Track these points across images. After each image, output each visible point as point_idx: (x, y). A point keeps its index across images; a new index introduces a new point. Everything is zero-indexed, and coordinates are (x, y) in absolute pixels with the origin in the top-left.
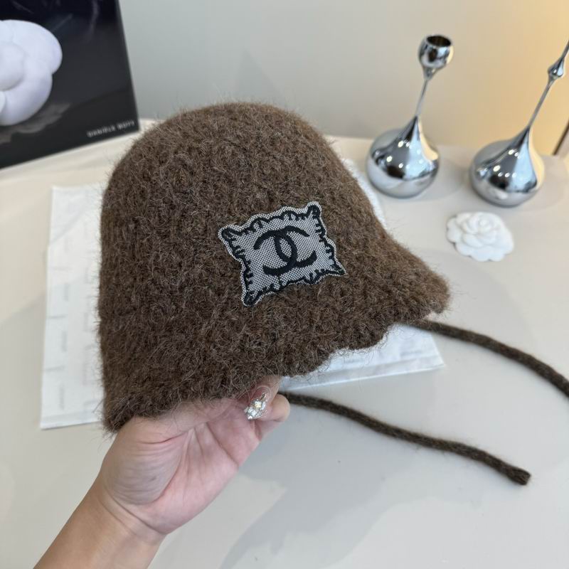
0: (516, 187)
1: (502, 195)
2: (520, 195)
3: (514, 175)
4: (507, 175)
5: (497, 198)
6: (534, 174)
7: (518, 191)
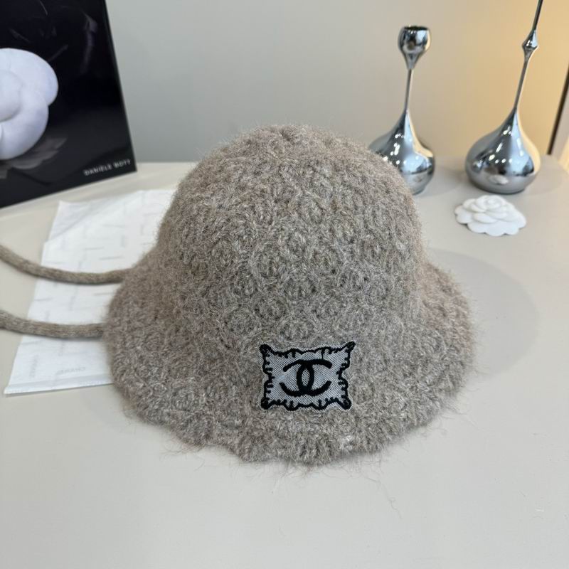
0: (514, 172)
1: (503, 180)
2: (519, 179)
3: (510, 161)
4: (504, 161)
5: (499, 184)
6: (530, 159)
7: (518, 175)
